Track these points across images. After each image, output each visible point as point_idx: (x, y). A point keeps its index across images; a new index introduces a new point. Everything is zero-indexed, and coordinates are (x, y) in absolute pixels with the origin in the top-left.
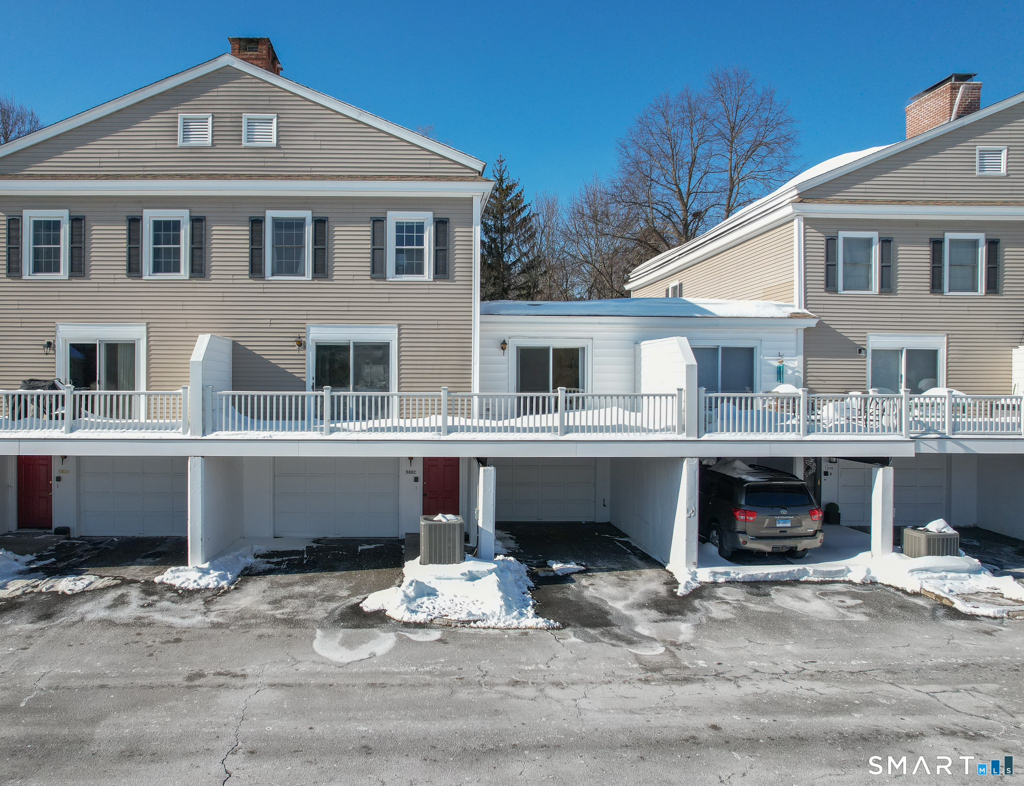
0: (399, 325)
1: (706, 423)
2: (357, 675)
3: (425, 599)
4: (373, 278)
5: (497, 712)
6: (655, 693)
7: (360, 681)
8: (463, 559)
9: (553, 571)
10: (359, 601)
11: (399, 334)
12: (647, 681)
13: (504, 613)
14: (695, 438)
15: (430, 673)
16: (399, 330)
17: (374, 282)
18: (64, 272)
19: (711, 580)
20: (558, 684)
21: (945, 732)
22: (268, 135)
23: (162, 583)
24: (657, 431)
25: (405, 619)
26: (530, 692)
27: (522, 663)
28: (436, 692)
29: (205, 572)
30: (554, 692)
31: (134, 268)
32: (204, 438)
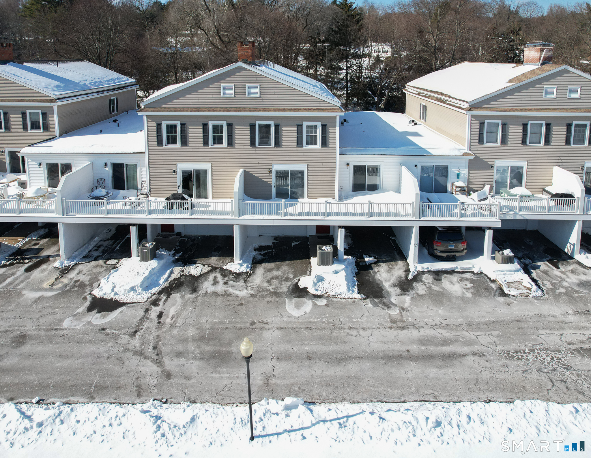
0: (308, 164)
1: (422, 213)
2: (302, 323)
3: (320, 282)
4: (297, 147)
5: (345, 342)
6: (393, 334)
7: (304, 326)
8: (333, 263)
9: (365, 261)
10: (297, 281)
11: (308, 168)
12: (391, 328)
13: (347, 292)
14: (418, 219)
15: (324, 322)
16: (308, 166)
17: (298, 148)
18: (179, 144)
19: (422, 270)
20: (363, 329)
21: (474, 354)
22: (256, 92)
23: (226, 269)
24: (404, 216)
25: (314, 294)
26: (354, 332)
27: (352, 318)
28: (327, 332)
29: (241, 265)
30: (362, 333)
31: (206, 143)
32: (239, 218)
